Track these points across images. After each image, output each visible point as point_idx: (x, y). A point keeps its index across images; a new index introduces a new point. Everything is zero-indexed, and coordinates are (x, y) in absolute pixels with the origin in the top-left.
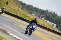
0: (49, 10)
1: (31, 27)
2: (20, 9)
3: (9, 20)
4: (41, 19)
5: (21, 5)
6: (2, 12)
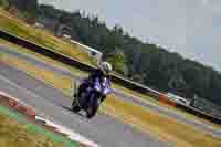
0: (81, 12)
4: (60, 37)
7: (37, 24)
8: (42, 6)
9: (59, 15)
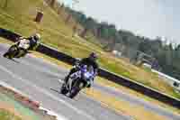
1: (78, 74)
2: (76, 35)
3: (49, 72)
6: (29, 49)
7: (115, 52)
8: (120, 32)
9: (139, 42)
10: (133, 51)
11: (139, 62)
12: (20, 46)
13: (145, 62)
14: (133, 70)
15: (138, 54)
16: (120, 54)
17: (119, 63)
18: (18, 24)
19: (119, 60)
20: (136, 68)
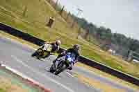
1: (63, 58)
2: (80, 37)
5: (84, 28)
10: (125, 50)
11: (130, 58)
12: (44, 49)
13: (134, 58)
14: (125, 64)
15: (129, 52)
16: (114, 52)
17: (114, 59)
18: (33, 28)
19: (114, 57)
20: (127, 63)
